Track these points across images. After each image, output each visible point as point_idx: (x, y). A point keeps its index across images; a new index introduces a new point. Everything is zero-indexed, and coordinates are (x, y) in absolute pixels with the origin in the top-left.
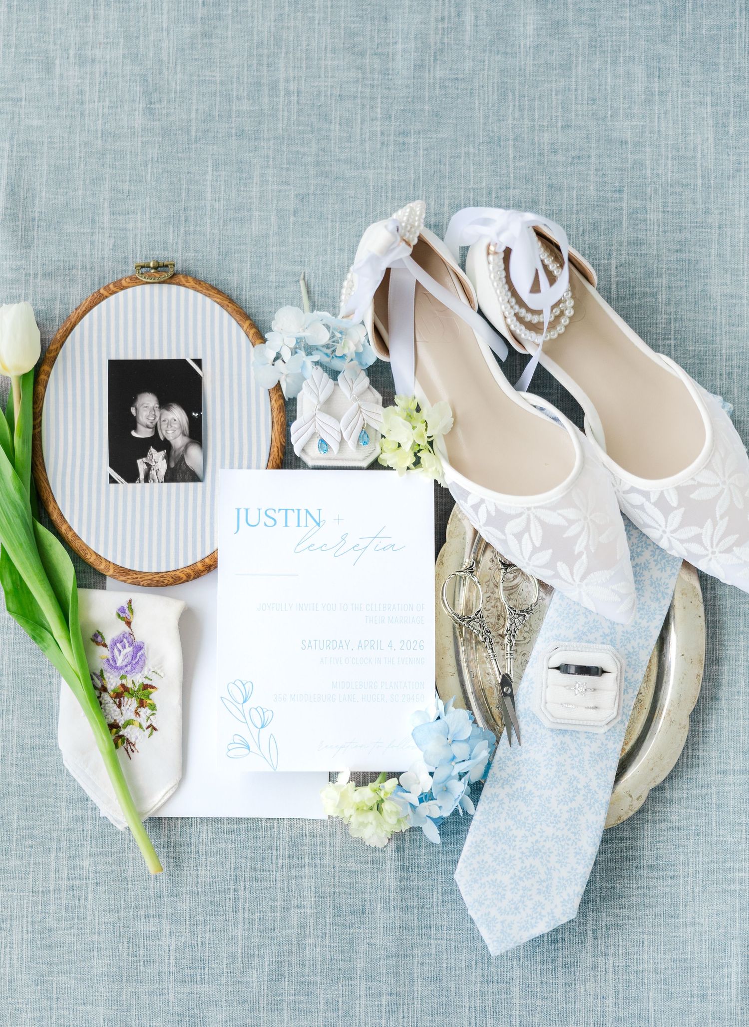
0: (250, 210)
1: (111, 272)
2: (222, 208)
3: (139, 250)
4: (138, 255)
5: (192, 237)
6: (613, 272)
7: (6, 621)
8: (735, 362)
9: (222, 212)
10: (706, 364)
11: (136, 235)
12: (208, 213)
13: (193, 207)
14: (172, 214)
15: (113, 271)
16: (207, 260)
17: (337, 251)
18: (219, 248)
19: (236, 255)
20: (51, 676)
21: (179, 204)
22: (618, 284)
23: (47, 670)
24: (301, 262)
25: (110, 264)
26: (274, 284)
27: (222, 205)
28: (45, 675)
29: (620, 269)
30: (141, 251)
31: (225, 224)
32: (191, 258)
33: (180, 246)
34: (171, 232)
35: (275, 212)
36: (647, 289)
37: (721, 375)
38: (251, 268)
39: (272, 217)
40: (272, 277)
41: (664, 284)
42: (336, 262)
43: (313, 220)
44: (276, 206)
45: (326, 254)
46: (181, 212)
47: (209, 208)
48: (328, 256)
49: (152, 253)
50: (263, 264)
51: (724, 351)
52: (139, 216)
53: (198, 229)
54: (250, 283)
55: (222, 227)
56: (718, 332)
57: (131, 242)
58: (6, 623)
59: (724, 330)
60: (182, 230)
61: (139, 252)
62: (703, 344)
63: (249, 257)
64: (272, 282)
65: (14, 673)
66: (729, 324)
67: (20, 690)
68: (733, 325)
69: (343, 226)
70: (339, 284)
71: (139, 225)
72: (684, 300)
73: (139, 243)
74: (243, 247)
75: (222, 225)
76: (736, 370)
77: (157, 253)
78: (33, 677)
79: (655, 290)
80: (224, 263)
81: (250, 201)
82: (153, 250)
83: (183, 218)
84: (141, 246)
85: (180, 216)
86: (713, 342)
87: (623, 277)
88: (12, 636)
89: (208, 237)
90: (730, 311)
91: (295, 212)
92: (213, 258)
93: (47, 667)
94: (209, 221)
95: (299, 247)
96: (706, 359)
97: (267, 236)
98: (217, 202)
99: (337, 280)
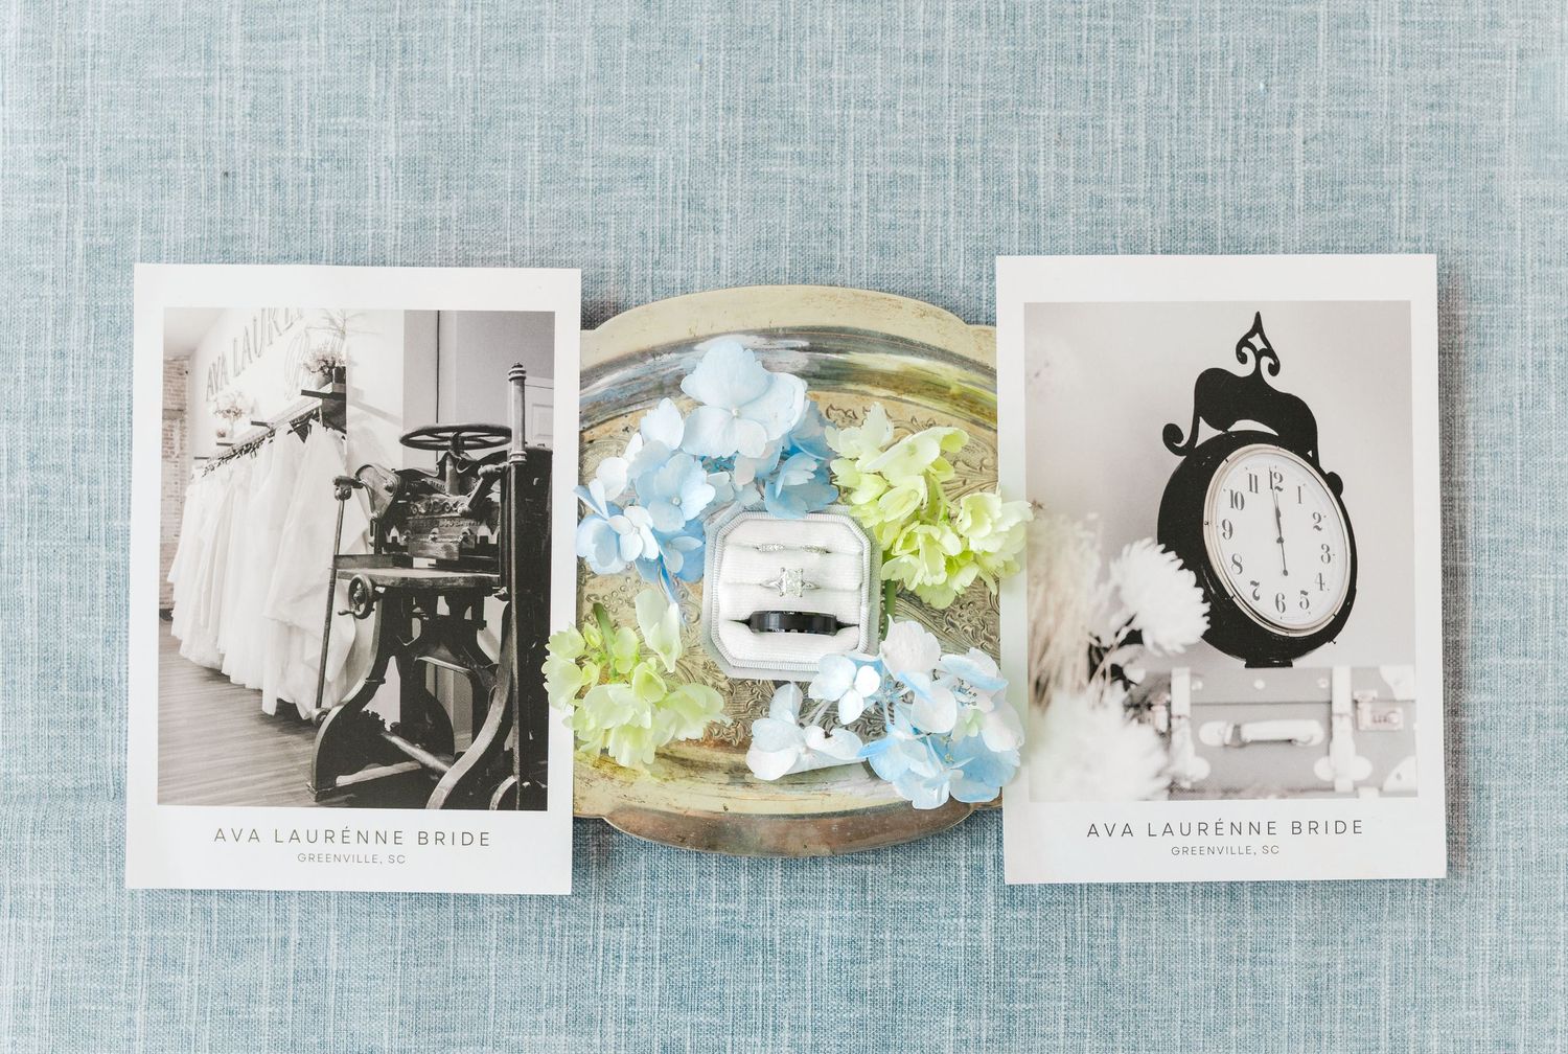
0: (538, 27)
1: (248, 163)
2: (478, 24)
3: (306, 114)
4: (304, 127)
5: (417, 85)
6: (1298, 154)
7: (38, 893)
8: (1551, 341)
9: (478, 32)
10: (1492, 345)
11: (300, 82)
12: (451, 34)
13: (417, 21)
14: (374, 39)
15: (253, 161)
16: (449, 135)
17: (720, 112)
18: (473, 109)
19: (510, 124)
20: (131, 1007)
21: (389, 16)
22: (1307, 179)
23: (123, 994)
24: (646, 136)
25: (246, 145)
26: (591, 183)
27: (479, 18)
28: (119, 1003)
29: (1313, 146)
30: (310, 118)
31: (485, 58)
32: (416, 130)
33: (391, 106)
34: (373, 75)
35: (592, 29)
36: (1370, 188)
37: (1523, 367)
38: (542, 151)
39: (585, 43)
40: (587, 170)
41: (1404, 176)
42: (720, 135)
43: (669, 47)
44: (593, 18)
45: (699, 118)
46: (393, 34)
47: (451, 24)
48: (704, 124)
49: (332, 120)
50: (566, 142)
51: (1529, 317)
52: (304, 43)
53: (428, 68)
54: (541, 183)
55: (478, 65)
56: (1518, 277)
57: (290, 98)
58: (39, 897)
59: (1529, 273)
60: (396, 70)
61: (306, 119)
62: (1486, 302)
63: (537, 127)
64: (587, 180)
65: (53, 1002)
66: (1540, 260)
67: (66, 1037)
68: (1550, 263)
69: (733, 59)
70: (725, 183)
71: (305, 61)
72: (1446, 209)
73: (305, 101)
74: (524, 108)
75: (479, 59)
76: (1554, 357)
77: (345, 121)
78: (93, 1008)
79: (1386, 189)
80: (484, 142)
81: (536, 8)
82: (337, 115)
83: (397, 47)
84: (311, 107)
85: (390, 42)
86: (1506, 299)
87: (1318, 162)
88: (51, 924)
89: (450, 85)
90: (1543, 232)
91: (633, 32)
92: (461, 130)
93: (123, 988)
94: (451, 52)
95: (643, 104)
96: (1492, 335)
97: (574, 83)
98: (469, 11)
99: (723, 173)
